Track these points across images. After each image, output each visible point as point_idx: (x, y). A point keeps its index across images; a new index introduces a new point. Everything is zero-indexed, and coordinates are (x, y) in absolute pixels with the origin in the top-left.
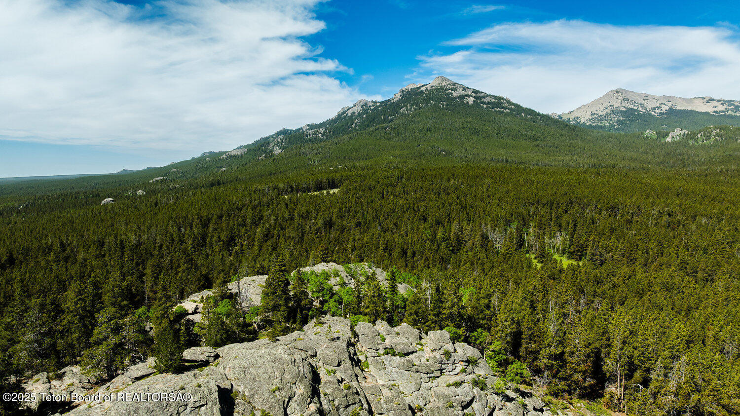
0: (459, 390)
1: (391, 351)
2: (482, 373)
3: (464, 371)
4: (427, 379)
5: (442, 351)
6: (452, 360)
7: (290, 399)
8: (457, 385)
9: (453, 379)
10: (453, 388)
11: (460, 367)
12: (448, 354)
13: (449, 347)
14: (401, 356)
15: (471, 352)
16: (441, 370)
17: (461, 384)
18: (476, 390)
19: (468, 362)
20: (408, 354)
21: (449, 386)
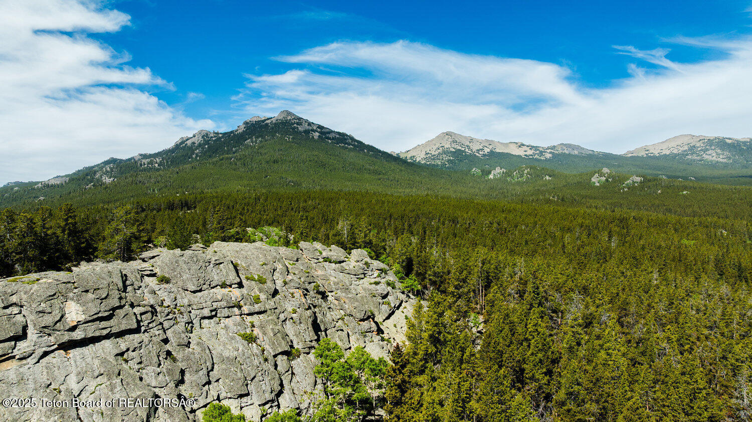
0: (378, 287)
1: (326, 260)
2: (392, 279)
3: (379, 276)
4: (356, 279)
5: (363, 262)
6: (370, 268)
8: (377, 283)
9: (373, 281)
10: (374, 285)
11: (376, 273)
12: (366, 263)
13: (368, 260)
14: (336, 263)
15: (382, 266)
16: (364, 274)
17: (379, 284)
18: (389, 288)
19: (381, 270)
20: (340, 262)
21: (371, 284)
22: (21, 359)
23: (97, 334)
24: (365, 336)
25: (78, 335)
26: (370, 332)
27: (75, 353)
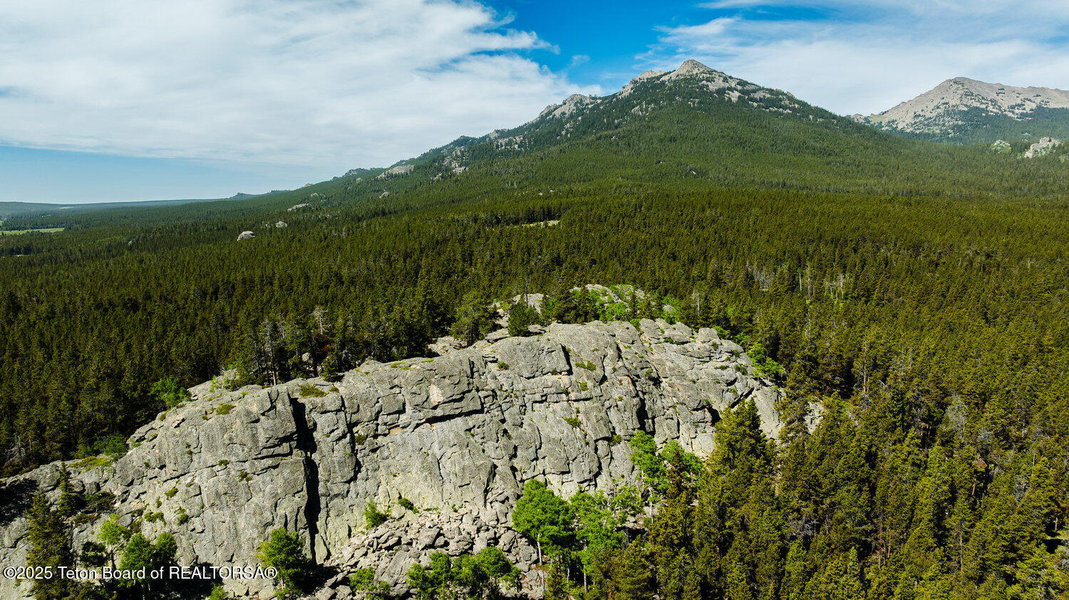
0: (724, 372)
1: (669, 340)
2: (744, 363)
3: (728, 359)
4: (699, 363)
5: (711, 343)
6: (719, 350)
7: (605, 356)
8: (723, 368)
9: (719, 365)
10: (720, 370)
11: (725, 356)
12: (715, 345)
13: (717, 341)
14: (678, 344)
15: (734, 346)
16: (710, 357)
17: (726, 368)
18: (739, 374)
19: (732, 353)
20: (683, 343)
21: (716, 368)
22: (403, 428)
23: (452, 413)
24: (697, 426)
25: (439, 413)
26: (703, 422)
27: (437, 425)
